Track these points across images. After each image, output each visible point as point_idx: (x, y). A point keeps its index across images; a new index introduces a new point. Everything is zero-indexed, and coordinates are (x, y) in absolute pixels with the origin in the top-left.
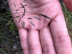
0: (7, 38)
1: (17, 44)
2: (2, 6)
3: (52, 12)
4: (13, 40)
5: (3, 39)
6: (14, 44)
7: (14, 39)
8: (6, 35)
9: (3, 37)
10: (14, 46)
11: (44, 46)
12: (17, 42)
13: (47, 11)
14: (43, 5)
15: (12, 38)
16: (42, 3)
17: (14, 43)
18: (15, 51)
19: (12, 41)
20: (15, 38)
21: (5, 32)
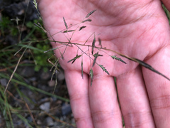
0: (28, 84)
1: (51, 99)
2: (19, 8)
3: (151, 40)
4: (43, 91)
5: (19, 85)
6: (43, 100)
7: (44, 87)
8: (25, 77)
9: (18, 82)
10: (43, 103)
11: (128, 114)
12: (50, 94)
13: (138, 38)
14: (128, 23)
15: (39, 86)
16: (128, 18)
17: (43, 98)
18: (46, 116)
19: (39, 93)
20: (47, 85)
21: (24, 71)
